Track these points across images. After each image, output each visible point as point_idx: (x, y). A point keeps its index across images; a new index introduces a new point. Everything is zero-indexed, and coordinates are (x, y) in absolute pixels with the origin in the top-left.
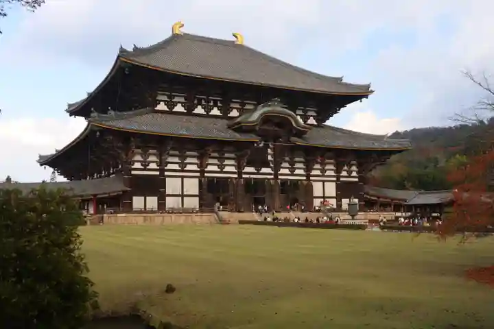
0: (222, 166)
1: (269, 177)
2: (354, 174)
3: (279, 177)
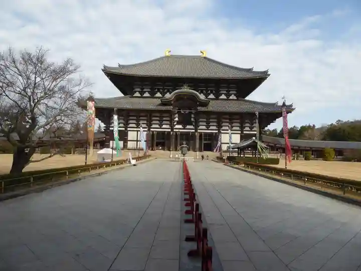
0: (161, 125)
1: (191, 131)
2: (255, 129)
3: (198, 131)
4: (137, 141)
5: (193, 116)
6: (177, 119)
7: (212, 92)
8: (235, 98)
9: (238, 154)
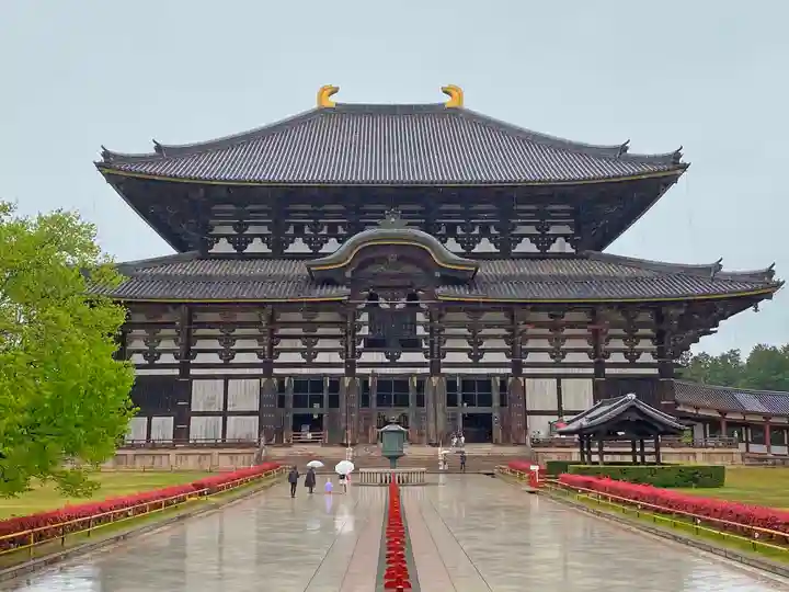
0: (309, 354)
1: (419, 370)
2: (646, 358)
3: (443, 370)
4: (225, 414)
5: (420, 317)
6: (365, 331)
7: (485, 231)
8: (568, 249)
9: (582, 453)
